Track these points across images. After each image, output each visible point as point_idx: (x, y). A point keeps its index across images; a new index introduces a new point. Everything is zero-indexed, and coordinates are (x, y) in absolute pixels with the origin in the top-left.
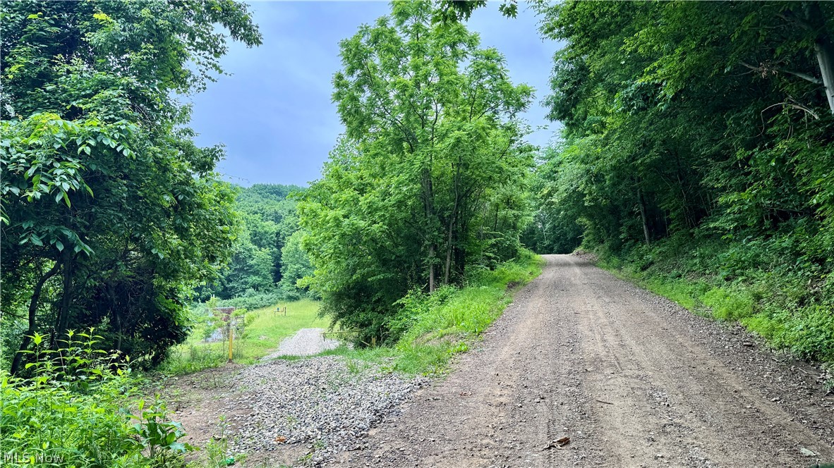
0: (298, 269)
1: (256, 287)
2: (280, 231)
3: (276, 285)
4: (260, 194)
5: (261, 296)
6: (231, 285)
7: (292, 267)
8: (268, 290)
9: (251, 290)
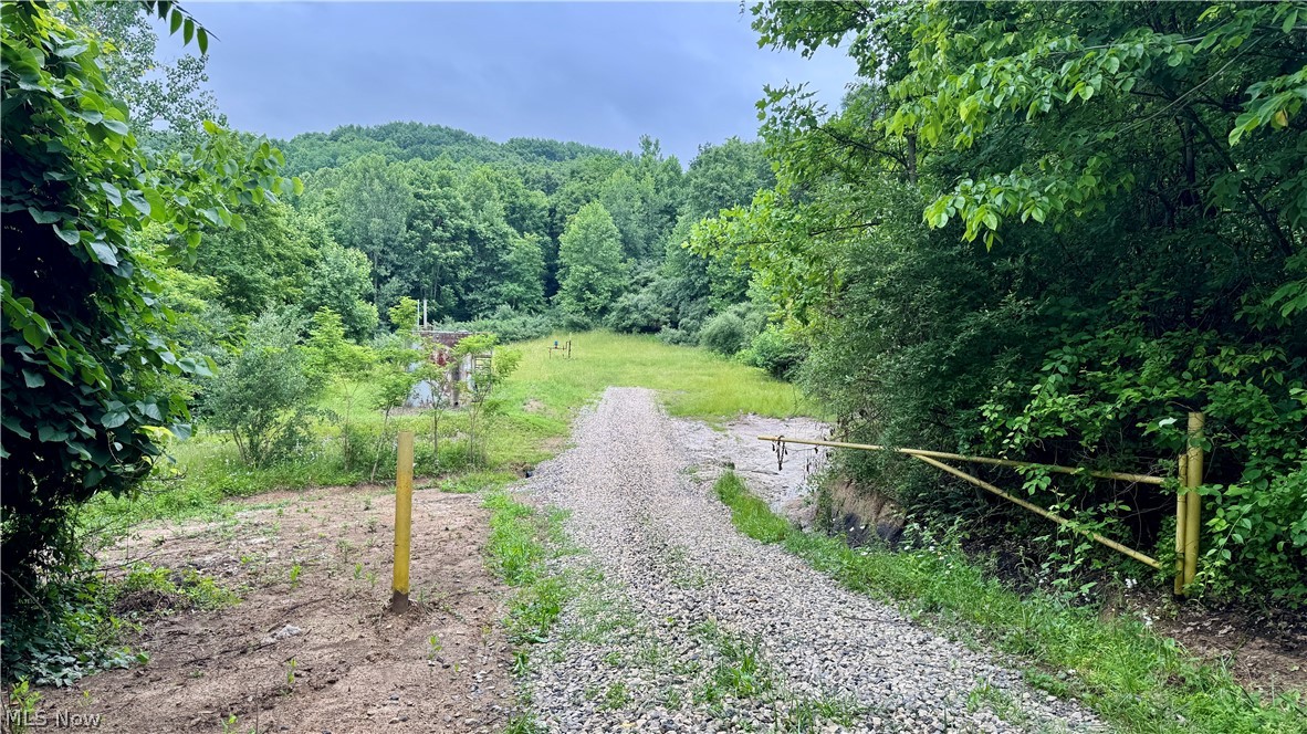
0: (588, 274)
1: (514, 302)
2: (556, 205)
3: (549, 302)
4: (521, 154)
5: (523, 319)
6: (471, 296)
7: (577, 270)
8: (535, 310)
9: (506, 308)
